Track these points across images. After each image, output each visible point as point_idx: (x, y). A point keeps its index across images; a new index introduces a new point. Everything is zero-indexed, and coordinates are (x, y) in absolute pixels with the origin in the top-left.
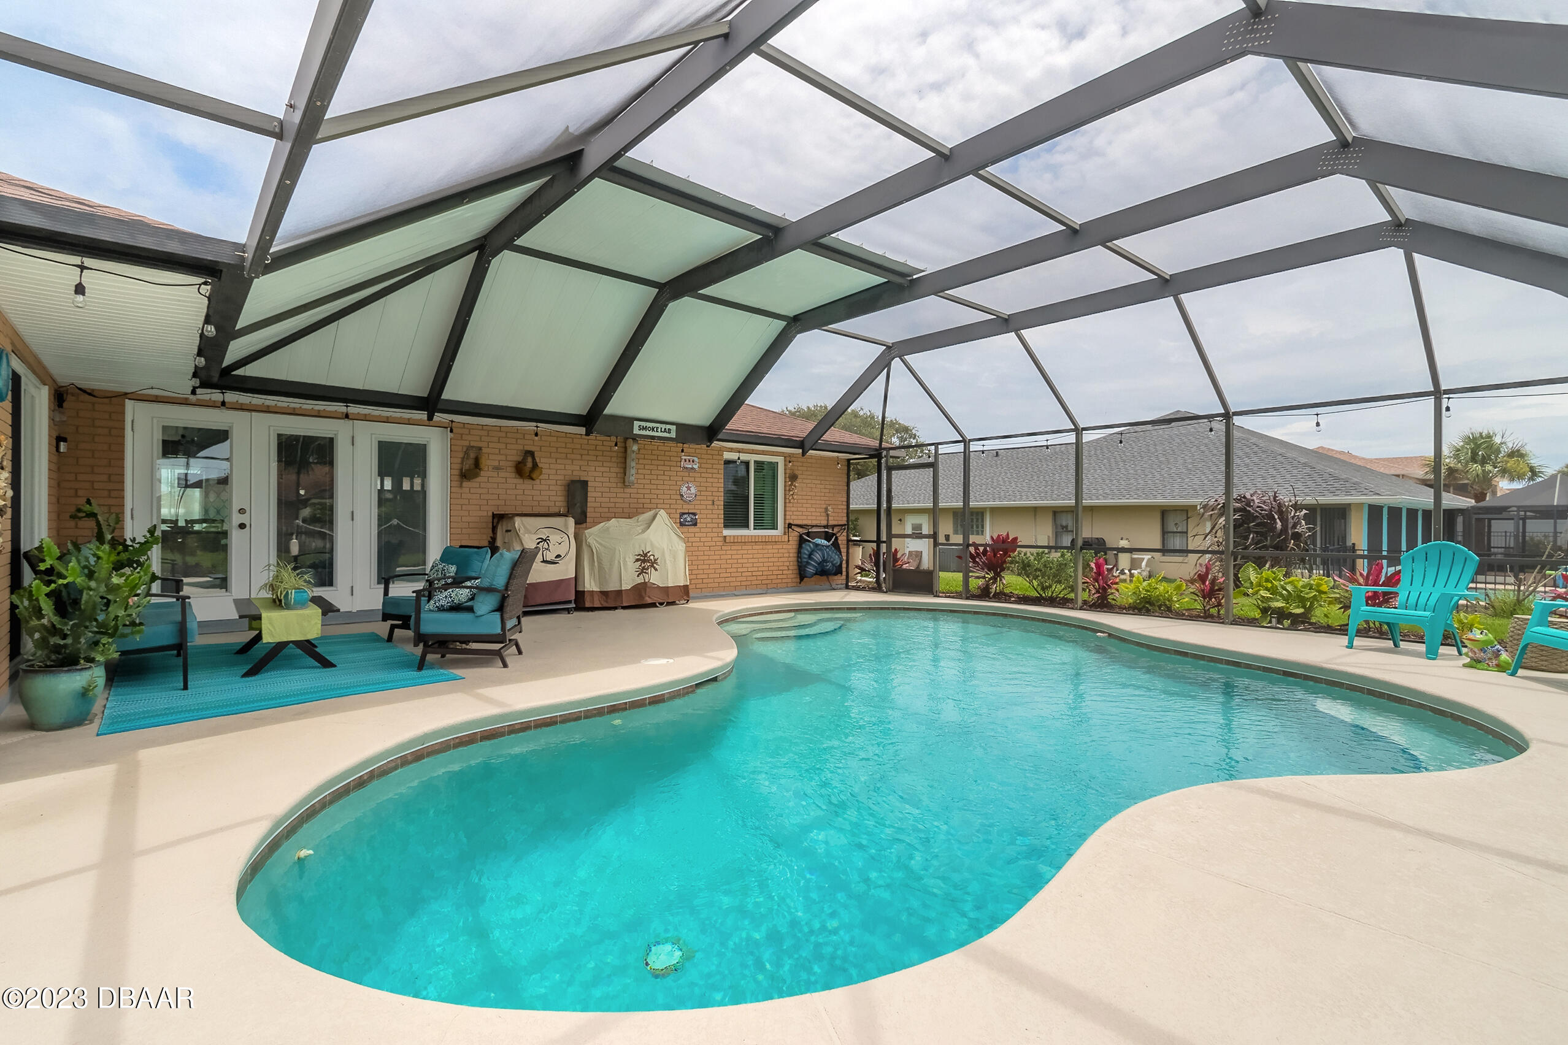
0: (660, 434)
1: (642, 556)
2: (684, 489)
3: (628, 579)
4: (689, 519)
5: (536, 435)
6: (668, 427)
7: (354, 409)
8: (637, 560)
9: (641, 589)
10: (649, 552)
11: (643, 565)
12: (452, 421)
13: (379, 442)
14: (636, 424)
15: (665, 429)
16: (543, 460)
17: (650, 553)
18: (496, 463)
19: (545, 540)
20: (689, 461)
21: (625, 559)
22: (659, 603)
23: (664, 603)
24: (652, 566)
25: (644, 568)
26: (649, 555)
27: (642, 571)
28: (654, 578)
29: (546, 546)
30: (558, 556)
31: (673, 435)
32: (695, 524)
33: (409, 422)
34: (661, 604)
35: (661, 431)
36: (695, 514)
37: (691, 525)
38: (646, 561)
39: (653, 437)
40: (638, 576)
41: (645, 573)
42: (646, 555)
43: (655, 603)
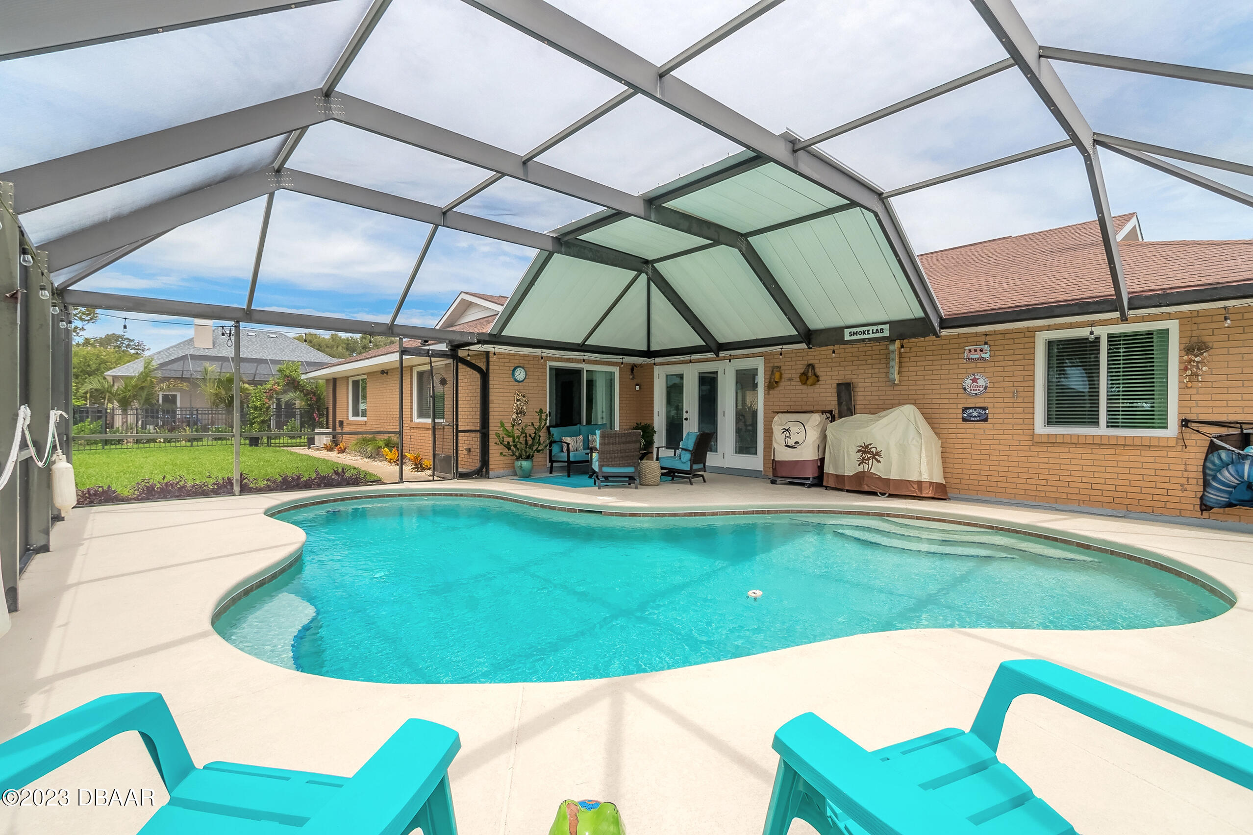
0: (871, 336)
1: (863, 447)
2: (969, 382)
3: (850, 466)
4: (975, 414)
5: (781, 354)
6: (880, 327)
7: (695, 357)
8: (859, 451)
9: (860, 477)
10: (870, 444)
11: (864, 456)
12: (730, 355)
13: (737, 370)
14: (847, 331)
15: (877, 330)
16: (821, 370)
17: (872, 446)
18: (789, 376)
19: (787, 430)
20: (976, 350)
21: (848, 448)
22: (880, 493)
23: (885, 494)
24: (874, 458)
25: (864, 459)
26: (870, 447)
27: (862, 461)
28: (877, 469)
29: (788, 435)
30: (797, 443)
31: (886, 333)
32: (986, 420)
33: (707, 360)
34: (883, 494)
35: (873, 333)
36: (984, 409)
37: (978, 421)
38: (868, 453)
39: (863, 340)
40: (859, 465)
41: (865, 463)
42: (867, 447)
43: (877, 493)
